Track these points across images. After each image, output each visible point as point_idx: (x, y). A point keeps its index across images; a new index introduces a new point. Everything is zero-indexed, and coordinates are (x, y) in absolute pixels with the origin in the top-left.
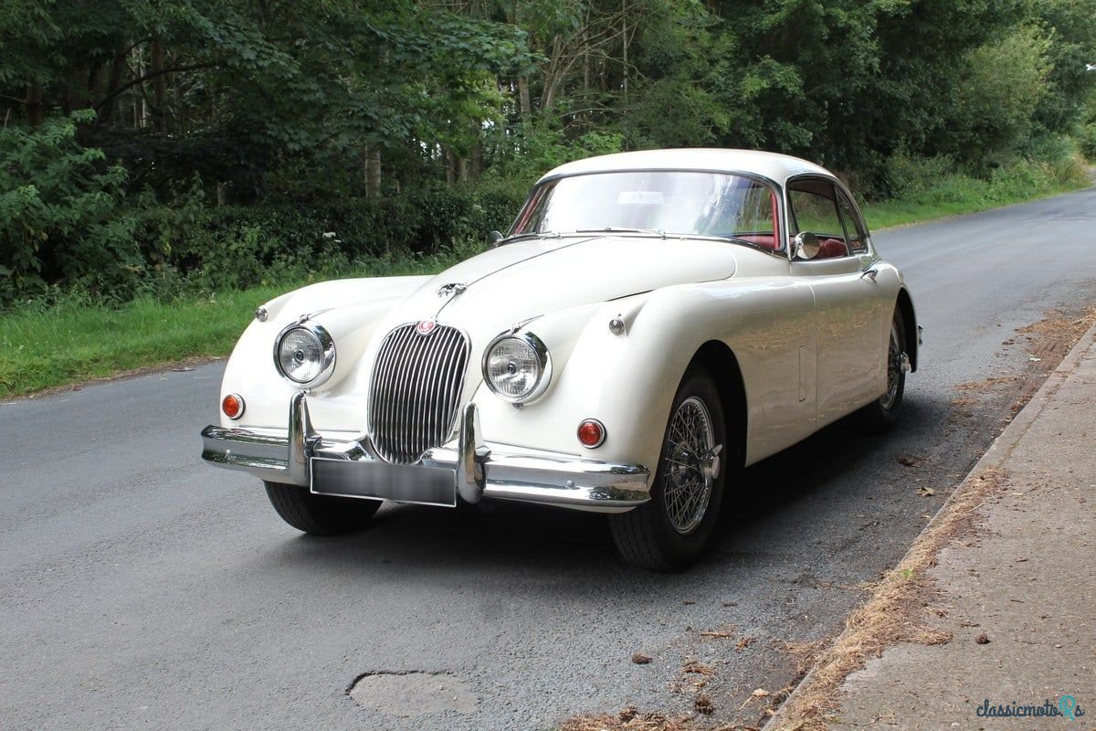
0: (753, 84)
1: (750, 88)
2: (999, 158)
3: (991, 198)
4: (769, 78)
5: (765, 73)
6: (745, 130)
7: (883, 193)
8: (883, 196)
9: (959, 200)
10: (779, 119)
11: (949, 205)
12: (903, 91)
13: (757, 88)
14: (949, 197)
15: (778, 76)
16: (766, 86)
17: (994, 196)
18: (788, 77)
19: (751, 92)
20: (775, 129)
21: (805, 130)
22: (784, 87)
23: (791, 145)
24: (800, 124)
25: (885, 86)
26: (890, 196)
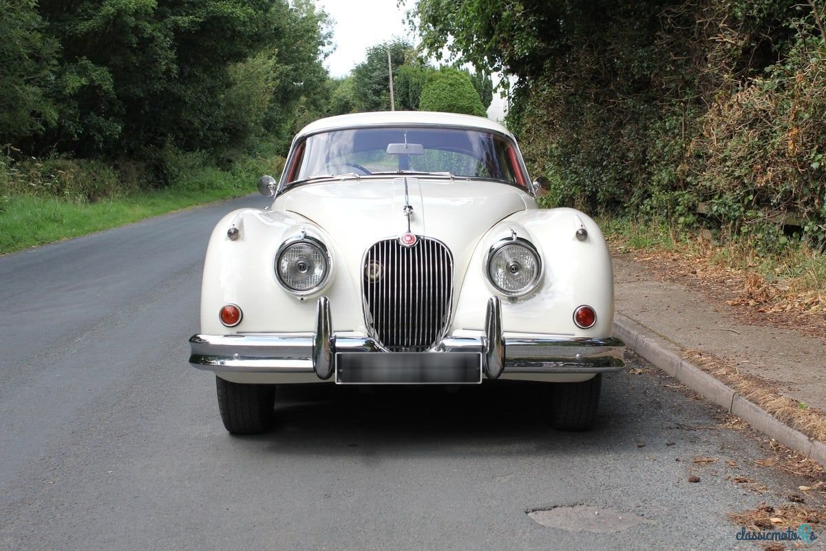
0: (74, 82)
1: (71, 85)
2: (232, 155)
3: (238, 187)
4: (86, 76)
5: (82, 72)
6: (65, 122)
7: (161, 181)
8: (161, 183)
9: (219, 188)
10: (92, 113)
11: (212, 191)
12: (189, 94)
13: (78, 84)
14: (211, 185)
15: (94, 75)
16: (84, 83)
17: (240, 186)
18: (102, 77)
19: (73, 88)
20: (90, 122)
21: (115, 124)
22: (100, 85)
23: (103, 137)
24: (110, 119)
25: (177, 89)
26: (167, 184)
